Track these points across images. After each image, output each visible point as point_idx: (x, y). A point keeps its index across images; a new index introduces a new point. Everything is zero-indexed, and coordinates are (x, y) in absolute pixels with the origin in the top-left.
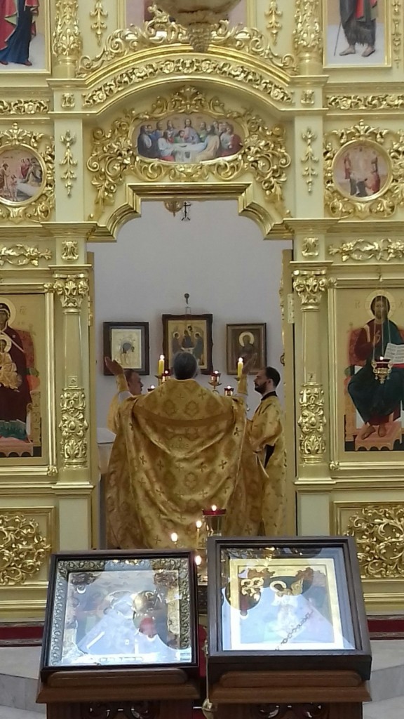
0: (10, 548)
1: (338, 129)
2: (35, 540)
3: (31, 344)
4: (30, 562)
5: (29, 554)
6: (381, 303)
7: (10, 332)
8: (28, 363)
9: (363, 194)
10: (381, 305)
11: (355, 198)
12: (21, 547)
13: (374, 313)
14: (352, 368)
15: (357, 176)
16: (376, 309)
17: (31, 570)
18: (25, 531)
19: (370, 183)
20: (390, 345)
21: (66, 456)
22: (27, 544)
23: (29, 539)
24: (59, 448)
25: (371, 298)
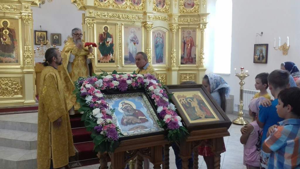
0: (10, 87)
2: (17, 85)
3: (14, 32)
4: (16, 90)
5: (16, 88)
6: (106, 28)
7: (8, 29)
8: (14, 38)
9: (102, 1)
10: (106, 29)
11: (100, 2)
12: (13, 87)
13: (105, 30)
14: (99, 43)
16: (105, 29)
17: (16, 93)
18: (14, 83)
20: (108, 38)
21: (26, 63)
22: (15, 86)
23: (15, 84)
24: (24, 61)
25: (104, 27)
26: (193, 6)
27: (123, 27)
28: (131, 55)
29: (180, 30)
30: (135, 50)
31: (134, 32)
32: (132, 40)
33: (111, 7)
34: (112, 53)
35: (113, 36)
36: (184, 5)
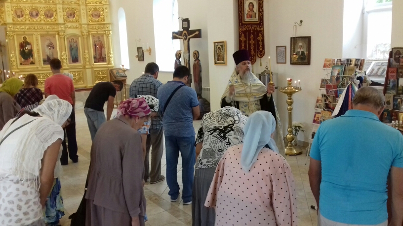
1: (14, 5)
9: (19, 17)
10: (25, 38)
13: (24, 40)
14: (20, 50)
15: (18, 14)
19: (21, 15)
25: (23, 37)
26: (99, 16)
27: (39, 36)
28: (48, 58)
29: (91, 36)
30: (51, 53)
31: (49, 39)
32: (48, 46)
33: (27, 22)
34: (32, 57)
35: (32, 44)
36: (92, 16)
